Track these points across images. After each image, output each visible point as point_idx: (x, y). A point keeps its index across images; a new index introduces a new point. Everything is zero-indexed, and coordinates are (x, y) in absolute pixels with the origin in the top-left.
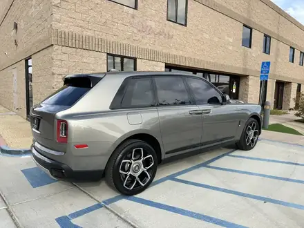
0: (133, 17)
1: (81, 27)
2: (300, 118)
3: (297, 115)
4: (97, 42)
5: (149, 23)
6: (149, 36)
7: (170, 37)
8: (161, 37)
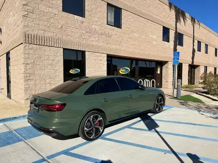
0: (82, 23)
1: (43, 30)
2: (206, 90)
3: (204, 88)
4: (55, 41)
5: (94, 26)
6: (95, 36)
7: (110, 36)
8: (103, 36)
